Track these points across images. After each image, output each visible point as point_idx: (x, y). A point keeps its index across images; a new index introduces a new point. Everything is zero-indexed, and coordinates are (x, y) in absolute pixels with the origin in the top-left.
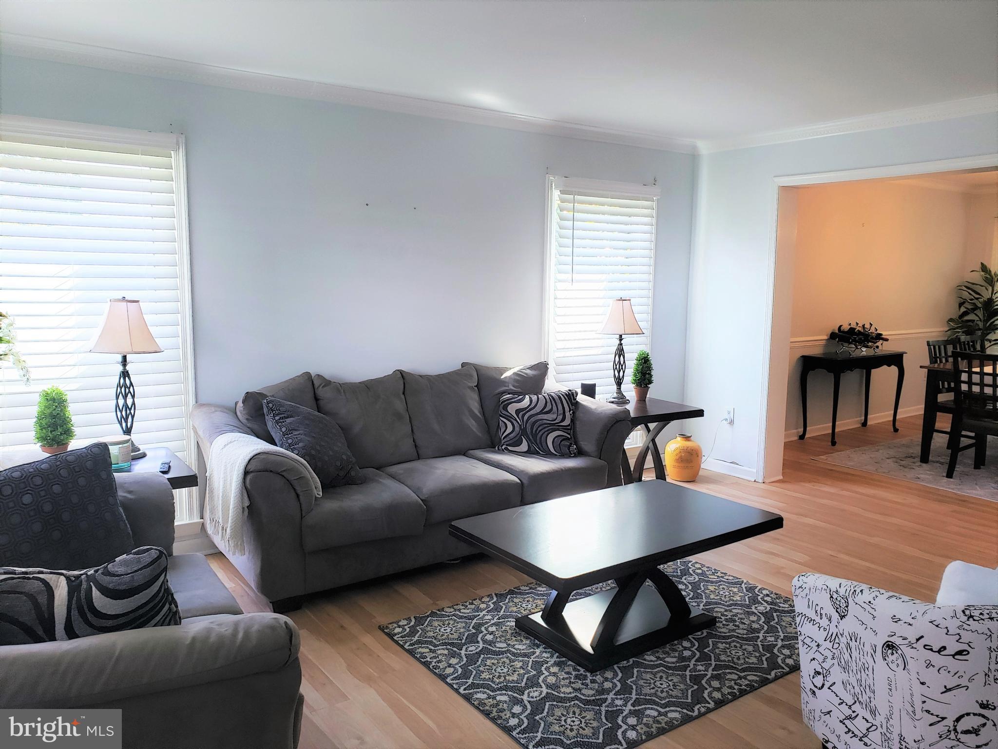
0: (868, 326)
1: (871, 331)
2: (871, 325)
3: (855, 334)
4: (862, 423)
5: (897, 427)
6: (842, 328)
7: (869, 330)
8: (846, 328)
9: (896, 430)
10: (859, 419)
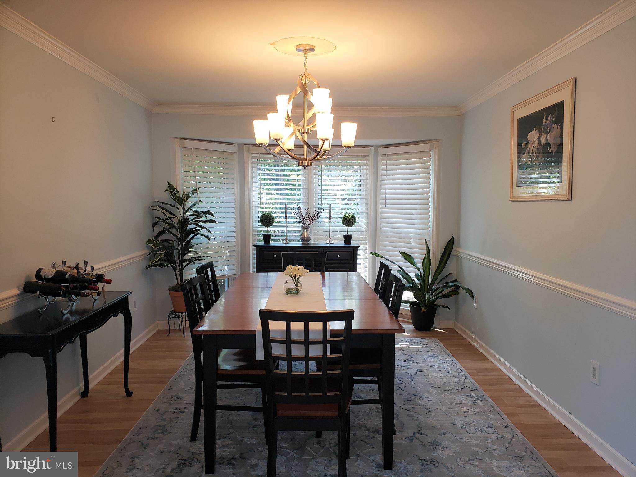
0: (82, 266)
1: (87, 272)
2: (86, 263)
3: (66, 281)
4: (81, 393)
5: (130, 389)
6: (43, 274)
7: (85, 271)
8: (49, 272)
9: (129, 394)
10: (76, 389)
